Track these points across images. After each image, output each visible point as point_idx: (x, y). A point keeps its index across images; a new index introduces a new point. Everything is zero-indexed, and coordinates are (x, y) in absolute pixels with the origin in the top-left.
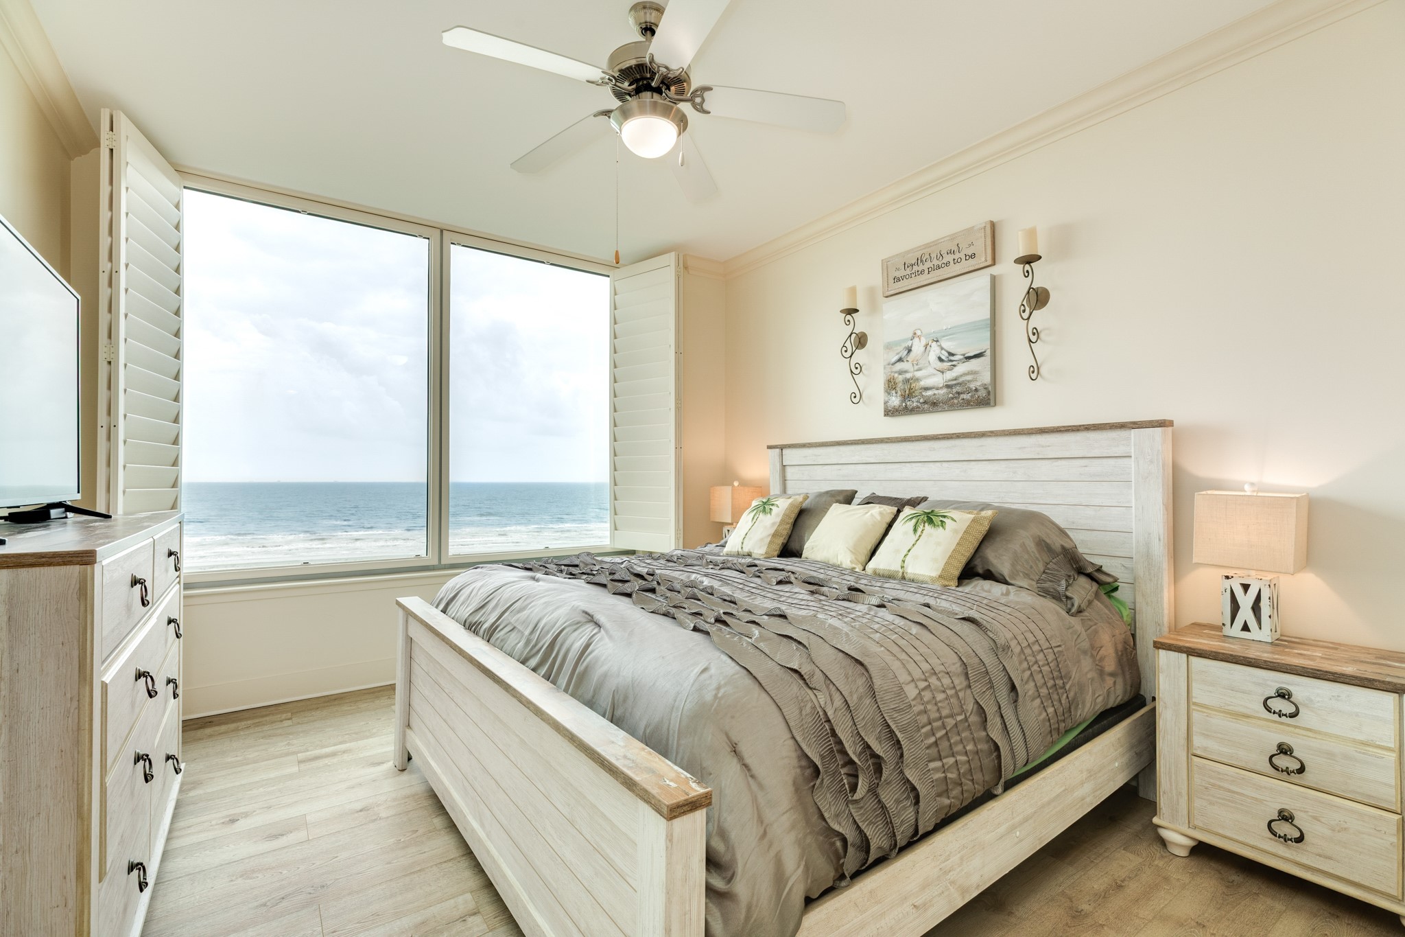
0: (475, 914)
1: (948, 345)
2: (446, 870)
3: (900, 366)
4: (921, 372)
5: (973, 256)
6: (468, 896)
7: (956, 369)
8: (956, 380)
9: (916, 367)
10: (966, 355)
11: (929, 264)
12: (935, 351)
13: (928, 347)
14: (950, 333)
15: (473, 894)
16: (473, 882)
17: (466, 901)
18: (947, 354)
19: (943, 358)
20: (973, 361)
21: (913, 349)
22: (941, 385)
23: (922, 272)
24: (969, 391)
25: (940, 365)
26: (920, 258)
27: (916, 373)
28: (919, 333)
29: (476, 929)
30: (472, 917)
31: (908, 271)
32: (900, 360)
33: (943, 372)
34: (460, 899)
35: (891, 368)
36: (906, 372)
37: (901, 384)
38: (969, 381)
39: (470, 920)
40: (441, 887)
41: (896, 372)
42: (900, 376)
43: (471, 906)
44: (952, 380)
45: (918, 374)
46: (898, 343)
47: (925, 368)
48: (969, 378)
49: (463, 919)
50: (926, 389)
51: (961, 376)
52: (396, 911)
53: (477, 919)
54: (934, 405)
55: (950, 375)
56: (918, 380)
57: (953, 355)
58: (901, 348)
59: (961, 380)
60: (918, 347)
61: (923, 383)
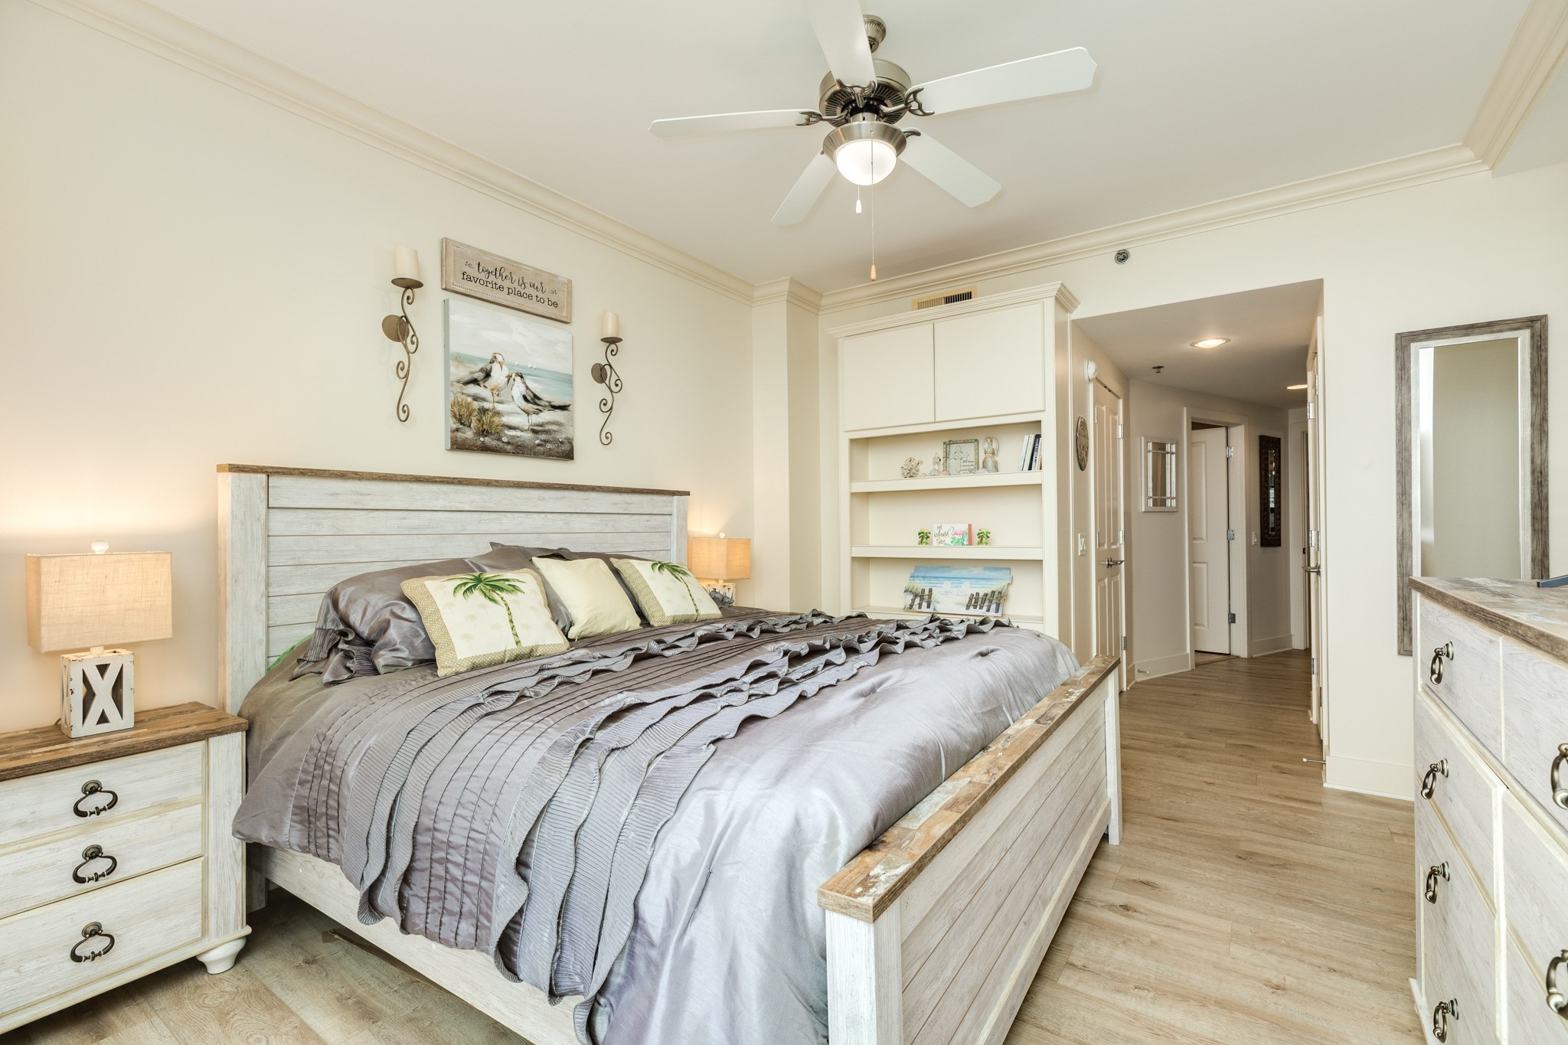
0: (1072, 965)
1: (536, 388)
2: (1055, 1020)
3: (473, 389)
4: (501, 405)
5: (555, 304)
6: (1062, 981)
7: (541, 414)
8: (541, 426)
9: (497, 399)
10: (552, 404)
11: (507, 284)
12: (518, 389)
13: (511, 380)
14: (537, 373)
15: (1056, 979)
16: (1046, 989)
17: (1067, 979)
18: (532, 395)
19: (529, 398)
20: (558, 412)
21: (492, 374)
22: (527, 428)
23: (501, 288)
24: (556, 441)
25: (524, 404)
26: (498, 270)
27: (496, 404)
28: (500, 358)
29: (1082, 955)
30: (1076, 963)
31: (483, 276)
32: (475, 381)
33: (528, 414)
34: (1070, 984)
35: (461, 388)
36: (484, 400)
37: (476, 413)
38: (555, 431)
39: (1079, 963)
40: (1076, 1009)
41: (468, 395)
42: (475, 402)
43: (1067, 972)
44: (538, 425)
45: (499, 407)
46: (472, 360)
47: (508, 402)
48: (554, 427)
49: (1084, 968)
50: (511, 428)
51: (547, 423)
52: (1133, 1021)
53: (1074, 959)
54: (519, 450)
55: (535, 419)
56: (498, 414)
57: (539, 399)
58: (477, 368)
59: (547, 427)
60: (498, 376)
61: (505, 420)
